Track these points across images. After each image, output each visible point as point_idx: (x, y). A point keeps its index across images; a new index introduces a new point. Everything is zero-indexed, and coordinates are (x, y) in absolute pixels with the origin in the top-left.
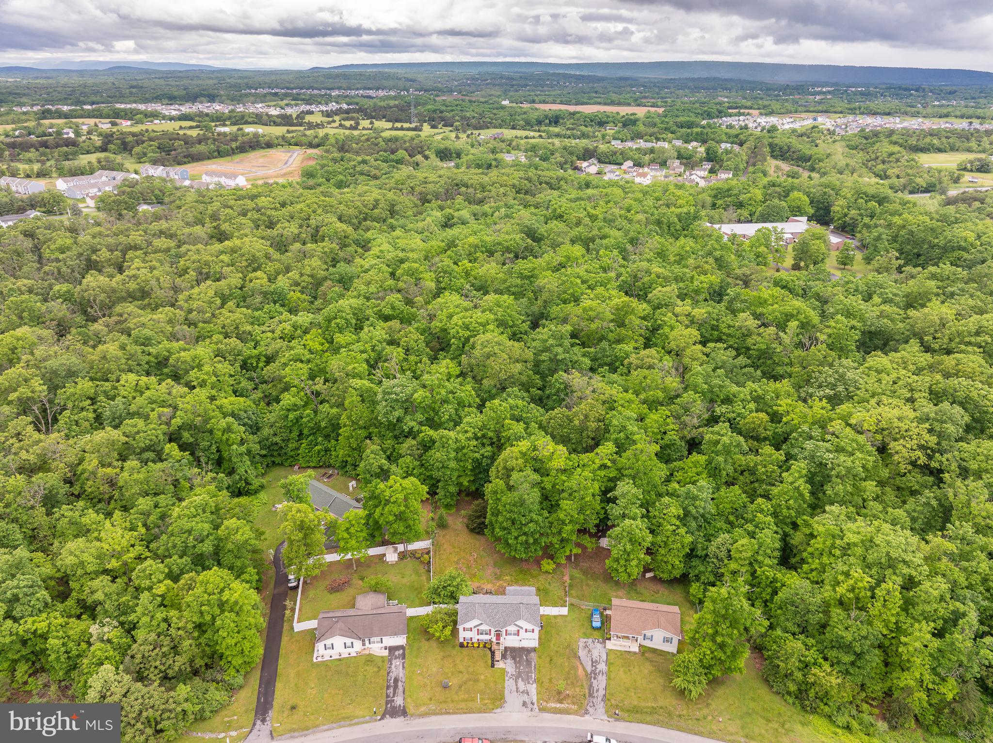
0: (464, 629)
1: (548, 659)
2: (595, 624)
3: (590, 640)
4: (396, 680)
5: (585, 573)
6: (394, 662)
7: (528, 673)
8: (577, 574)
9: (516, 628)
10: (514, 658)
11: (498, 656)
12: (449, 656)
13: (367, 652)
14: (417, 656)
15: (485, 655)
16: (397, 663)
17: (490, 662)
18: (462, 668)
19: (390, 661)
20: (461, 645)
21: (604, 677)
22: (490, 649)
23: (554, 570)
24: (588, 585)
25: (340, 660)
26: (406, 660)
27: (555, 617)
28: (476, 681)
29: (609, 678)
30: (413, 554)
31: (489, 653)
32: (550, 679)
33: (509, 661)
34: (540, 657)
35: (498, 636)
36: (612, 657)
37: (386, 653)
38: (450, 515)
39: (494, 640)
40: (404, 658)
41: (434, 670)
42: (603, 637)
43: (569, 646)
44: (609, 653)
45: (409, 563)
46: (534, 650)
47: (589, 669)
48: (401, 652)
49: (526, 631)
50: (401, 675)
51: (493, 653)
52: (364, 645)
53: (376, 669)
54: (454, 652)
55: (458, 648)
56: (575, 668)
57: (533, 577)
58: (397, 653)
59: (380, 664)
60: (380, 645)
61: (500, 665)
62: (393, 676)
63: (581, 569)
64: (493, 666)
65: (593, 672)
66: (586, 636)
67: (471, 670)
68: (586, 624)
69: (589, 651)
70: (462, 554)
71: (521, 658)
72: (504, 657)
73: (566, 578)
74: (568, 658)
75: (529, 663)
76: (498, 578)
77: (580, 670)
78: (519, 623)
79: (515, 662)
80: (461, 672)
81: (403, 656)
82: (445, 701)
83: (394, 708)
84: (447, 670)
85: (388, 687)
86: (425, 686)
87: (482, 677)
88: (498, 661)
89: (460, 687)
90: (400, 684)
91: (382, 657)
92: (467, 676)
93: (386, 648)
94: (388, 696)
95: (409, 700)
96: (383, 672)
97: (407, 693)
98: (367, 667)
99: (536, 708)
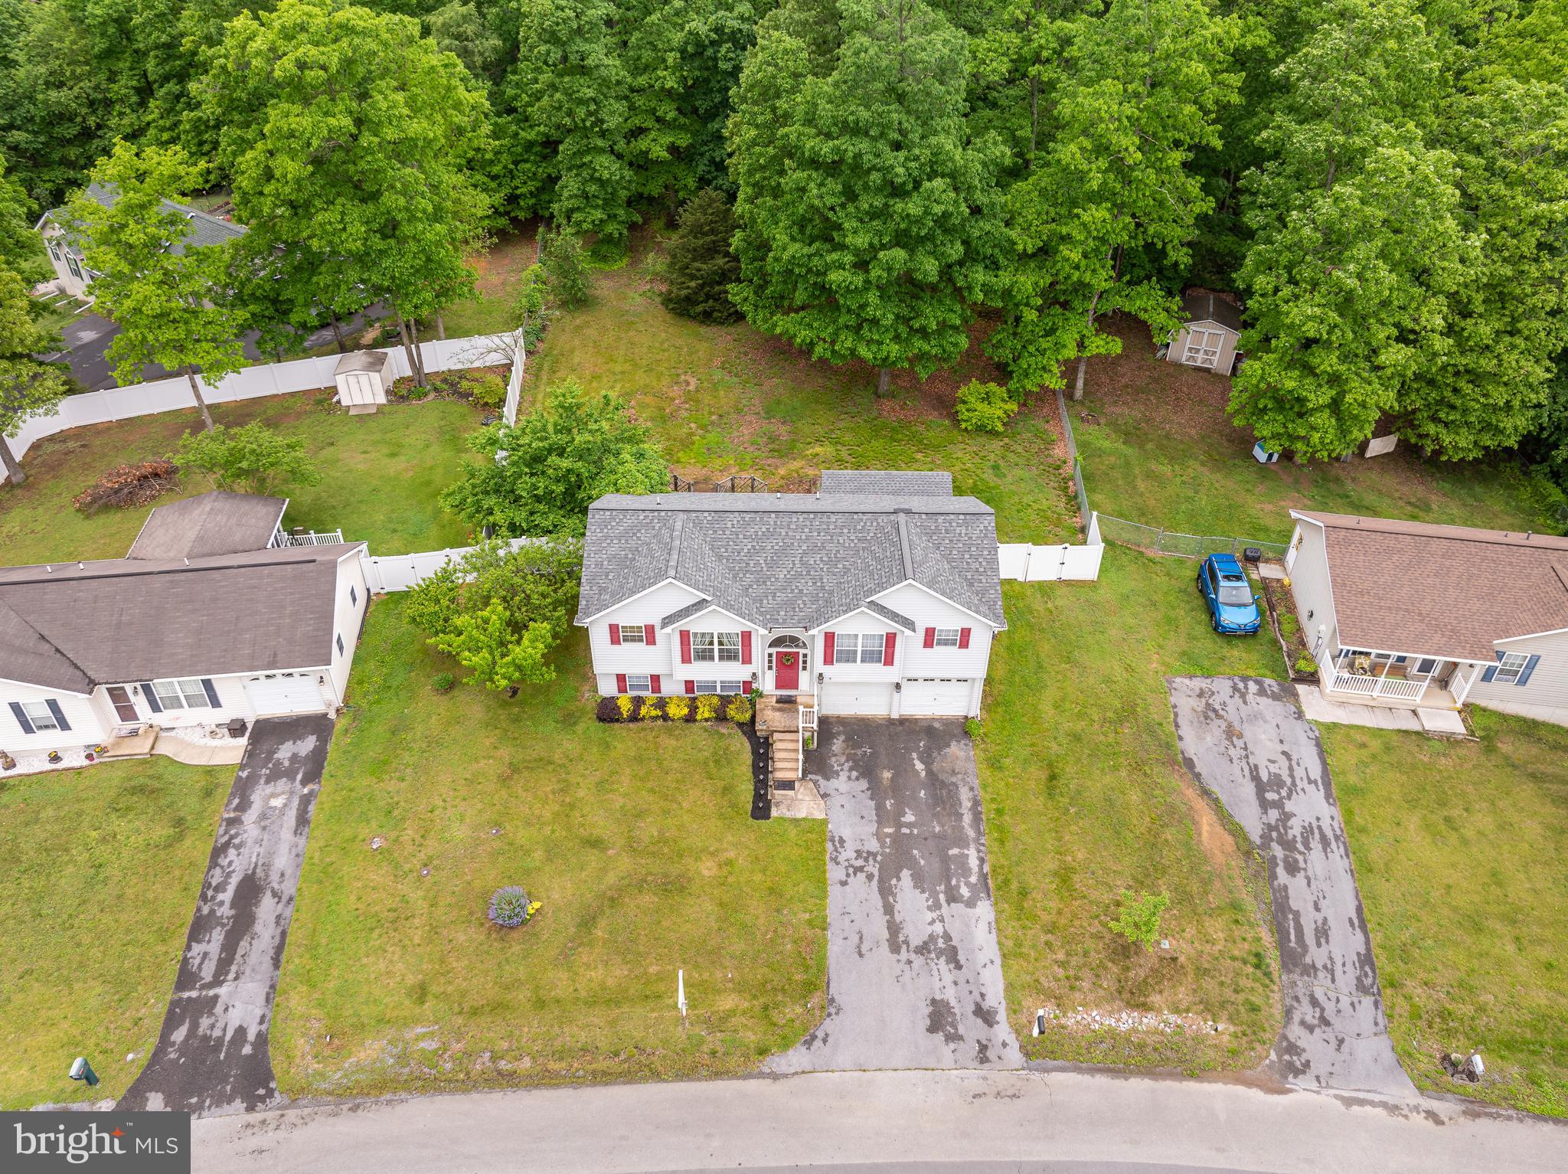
0: (616, 635)
1: (1037, 774)
2: (1233, 617)
3: (1222, 687)
4: (250, 890)
5: (1131, 435)
6: (257, 797)
7: (943, 841)
8: (1101, 438)
9: (886, 626)
10: (866, 770)
11: (787, 761)
12: (545, 762)
13: (141, 747)
14: (380, 767)
15: (722, 759)
16: (274, 797)
17: (746, 790)
18: (601, 824)
19: (243, 790)
20: (607, 713)
21: (1339, 862)
22: (749, 728)
23: (1009, 422)
24: (1149, 475)
26: (325, 787)
27: (1045, 589)
28: (674, 887)
29: (1362, 869)
30: (453, 384)
31: (742, 746)
32: (1064, 876)
33: (845, 784)
34: (994, 764)
35: (787, 666)
36: (1345, 758)
37: (232, 750)
38: (607, 276)
39: (768, 684)
40: (314, 774)
41: (460, 833)
42: (1280, 673)
43: (1128, 712)
44: (1327, 737)
45: (430, 412)
46: (962, 728)
47: (1252, 821)
48: (307, 745)
49: (930, 638)
50: (282, 861)
51: (762, 750)
52: (127, 712)
53: (162, 831)
54: (568, 744)
55: (589, 726)
56: (1176, 816)
57: (924, 447)
58: (285, 752)
59: (189, 805)
60: (211, 716)
61: (798, 805)
62: (238, 863)
63: (1114, 425)
64: (761, 809)
65: (1276, 832)
66: (1195, 665)
67: (648, 830)
69: (1231, 733)
70: (641, 378)
71: (902, 769)
72: (816, 762)
73: (1067, 451)
74: (1138, 767)
75: (943, 794)
76: (783, 451)
77: (1207, 822)
78: (897, 597)
79: (876, 791)
80: (595, 843)
81: (314, 770)
82: (498, 1008)
83: (203, 1048)
84: (523, 836)
85: (199, 928)
86: (399, 918)
87: (707, 868)
88: (788, 785)
89: (587, 922)
90: (266, 909)
91: (210, 771)
92: (625, 863)
93: (236, 728)
94: (186, 977)
95: (297, 1001)
96: (196, 848)
97: (294, 959)
98: (119, 825)
99: (1005, 1045)
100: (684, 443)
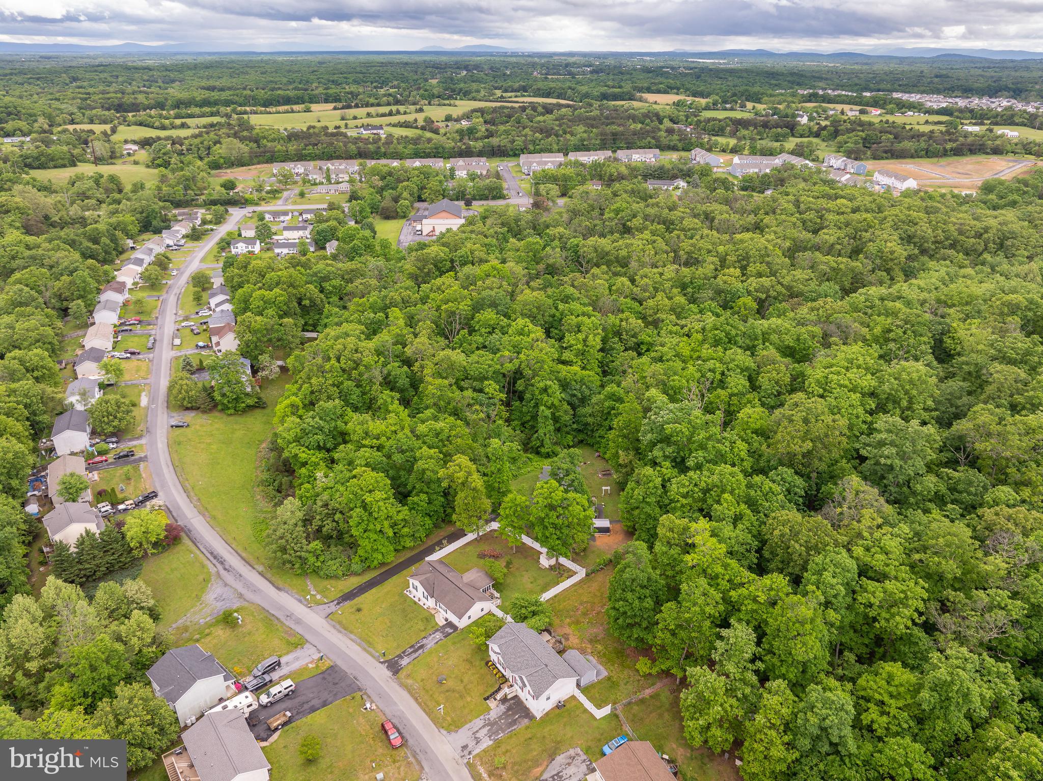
1: (530, 735)
3: (583, 756)
4: (422, 647)
6: (437, 633)
7: (501, 729)
8: (666, 696)
10: (509, 709)
11: (499, 696)
13: (433, 611)
14: (454, 643)
15: (491, 686)
16: (438, 635)
17: (489, 693)
18: (466, 680)
19: (437, 631)
20: (487, 663)
22: (500, 685)
24: (661, 715)
25: (415, 603)
26: (445, 640)
28: (462, 697)
30: (565, 571)
31: (496, 686)
32: (507, 751)
33: (503, 708)
34: (527, 728)
37: (442, 623)
40: (445, 637)
41: (450, 663)
43: (560, 743)
46: (535, 719)
47: (546, 776)
48: (451, 631)
49: (529, 692)
50: (429, 646)
51: (498, 689)
52: (435, 605)
53: (422, 628)
54: (477, 663)
55: (483, 663)
56: (536, 764)
57: (620, 664)
58: (447, 629)
59: (429, 627)
60: (445, 614)
61: (492, 704)
62: (425, 641)
64: (486, 699)
66: (586, 750)
67: (470, 686)
69: (569, 763)
71: (514, 714)
72: (504, 700)
73: (648, 691)
74: (544, 751)
75: (513, 723)
76: (593, 641)
77: (539, 769)
79: (504, 713)
80: (462, 681)
81: (447, 635)
82: (427, 691)
83: (397, 662)
84: (456, 671)
85: (412, 647)
86: (431, 668)
87: (469, 699)
88: (495, 699)
89: (447, 691)
90: (420, 651)
91: (437, 624)
92: (461, 688)
93: (446, 620)
94: (404, 652)
95: (410, 667)
96: (423, 634)
97: (415, 661)
98: (420, 623)
99: (466, 758)
100: (577, 622)
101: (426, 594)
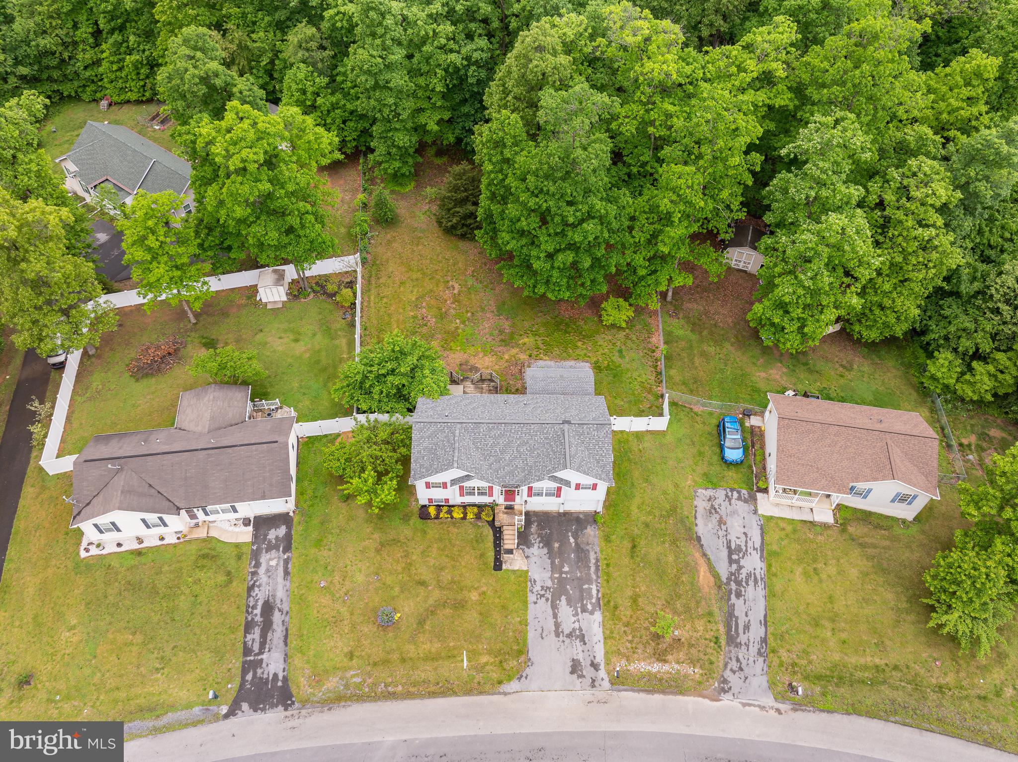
0: (428, 485)
1: (627, 544)
2: (731, 455)
3: (721, 494)
4: (268, 608)
5: (696, 326)
6: (264, 558)
7: (581, 581)
8: (680, 328)
9: (555, 485)
10: (547, 543)
11: (510, 540)
12: (396, 541)
13: (201, 533)
14: (319, 543)
15: (479, 539)
16: (271, 560)
17: (491, 554)
18: (425, 574)
19: (256, 556)
20: (423, 512)
21: (760, 592)
22: (492, 523)
23: (629, 322)
24: (703, 354)
25: (139, 553)
26: (294, 554)
27: (639, 436)
28: (460, 605)
29: (771, 595)
30: (320, 286)
31: (489, 533)
32: (635, 599)
33: (537, 551)
34: (607, 539)
35: (510, 495)
36: (773, 536)
37: (245, 535)
38: (403, 196)
39: (501, 500)
40: (288, 549)
41: (360, 578)
42: (749, 485)
43: (673, 510)
44: (767, 524)
46: (592, 518)
47: (724, 570)
48: (282, 531)
49: (578, 487)
50: (280, 594)
51: (498, 533)
52: (193, 517)
53: (221, 578)
54: (406, 531)
55: (415, 521)
56: (690, 569)
57: (585, 337)
58: (272, 535)
59: (232, 564)
60: (232, 516)
61: (515, 562)
62: (260, 595)
63: (687, 318)
64: (498, 566)
65: (734, 577)
66: (711, 482)
67: (446, 576)
68: (710, 451)
69: (721, 522)
70: (429, 285)
71: (564, 541)
72: (523, 538)
73: (658, 339)
74: (674, 542)
75: (581, 553)
76: (508, 340)
77: (703, 570)
78: (561, 474)
79: (551, 554)
80: (422, 583)
81: (287, 543)
82: (386, 662)
83: (261, 683)
84: (389, 580)
85: (248, 627)
86: (337, 621)
87: (474, 596)
88: (510, 552)
89: (421, 623)
90: (277, 617)
91: (237, 546)
92: (436, 594)
93: (246, 522)
94: (247, 651)
95: (298, 661)
96: (239, 587)
97: (294, 642)
98: (200, 574)
99: (602, 679)
100: (453, 335)
101: (152, 517)
